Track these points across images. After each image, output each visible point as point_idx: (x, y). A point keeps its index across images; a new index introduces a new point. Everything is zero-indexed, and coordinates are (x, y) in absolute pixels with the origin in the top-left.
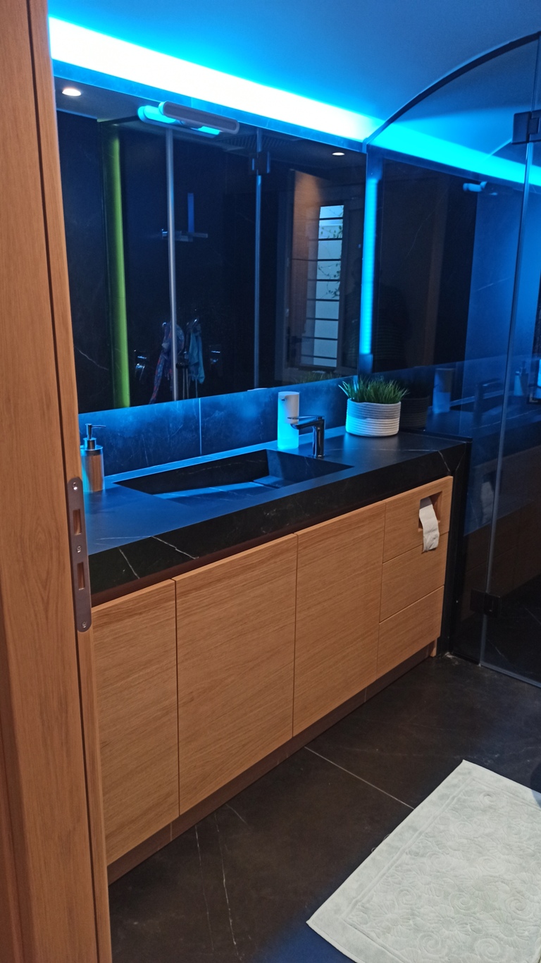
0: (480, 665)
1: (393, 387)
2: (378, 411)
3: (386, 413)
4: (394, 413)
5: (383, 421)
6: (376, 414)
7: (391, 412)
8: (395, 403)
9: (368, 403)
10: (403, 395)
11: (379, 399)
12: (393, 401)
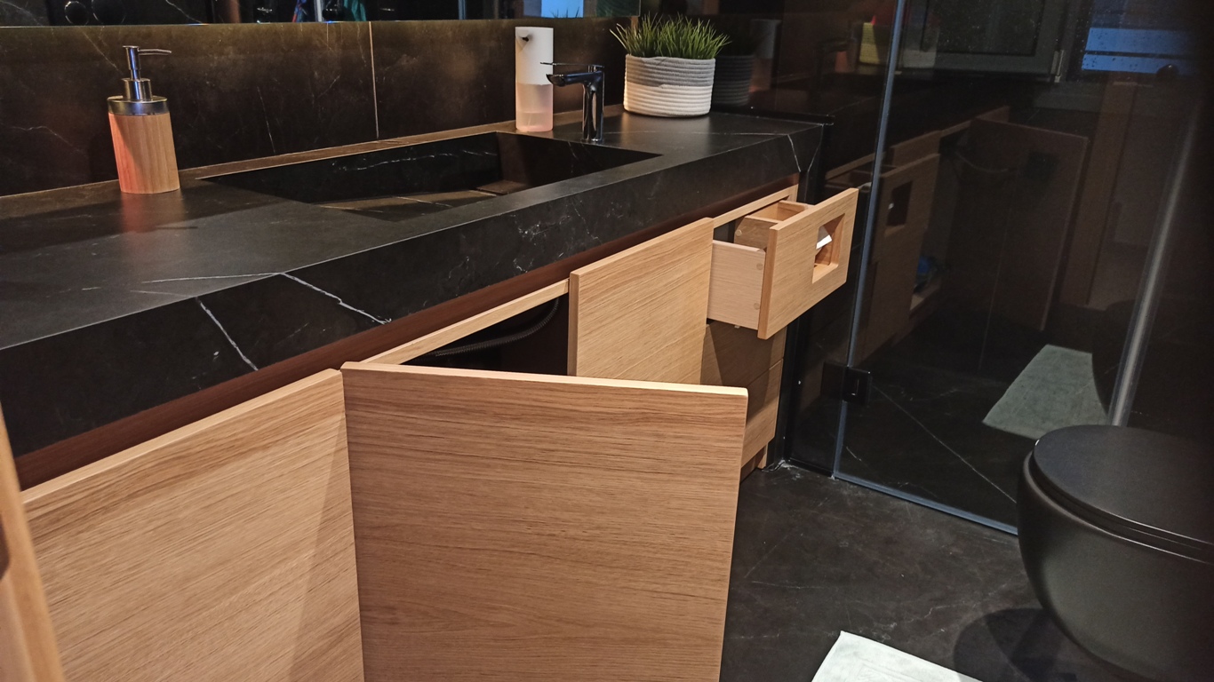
0: (833, 477)
1: (704, 31)
2: (681, 72)
3: (693, 75)
4: (704, 75)
5: (688, 90)
6: (678, 78)
7: (700, 73)
8: (706, 59)
9: (663, 58)
10: (720, 44)
11: (682, 51)
12: (705, 56)
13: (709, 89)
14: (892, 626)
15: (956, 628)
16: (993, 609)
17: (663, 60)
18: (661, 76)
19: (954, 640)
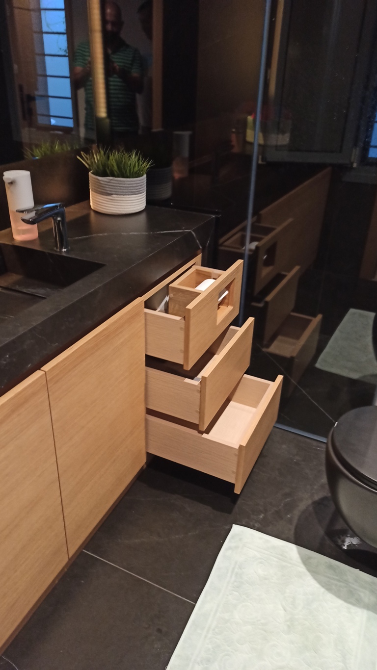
1: (137, 158)
2: (124, 187)
3: (132, 188)
4: (139, 187)
5: (129, 198)
6: (121, 191)
7: (136, 186)
8: (139, 177)
9: (111, 178)
10: (148, 166)
11: (123, 173)
12: (138, 175)
13: (144, 195)
14: (261, 517)
15: (297, 513)
16: (317, 498)
17: (111, 180)
18: (111, 190)
19: (295, 521)
